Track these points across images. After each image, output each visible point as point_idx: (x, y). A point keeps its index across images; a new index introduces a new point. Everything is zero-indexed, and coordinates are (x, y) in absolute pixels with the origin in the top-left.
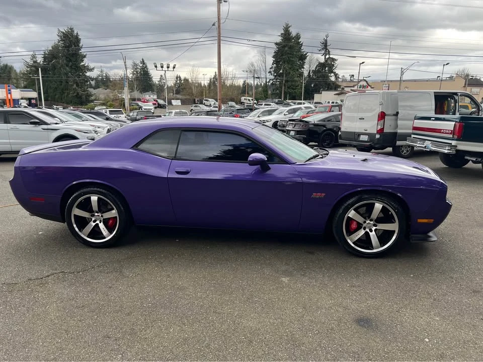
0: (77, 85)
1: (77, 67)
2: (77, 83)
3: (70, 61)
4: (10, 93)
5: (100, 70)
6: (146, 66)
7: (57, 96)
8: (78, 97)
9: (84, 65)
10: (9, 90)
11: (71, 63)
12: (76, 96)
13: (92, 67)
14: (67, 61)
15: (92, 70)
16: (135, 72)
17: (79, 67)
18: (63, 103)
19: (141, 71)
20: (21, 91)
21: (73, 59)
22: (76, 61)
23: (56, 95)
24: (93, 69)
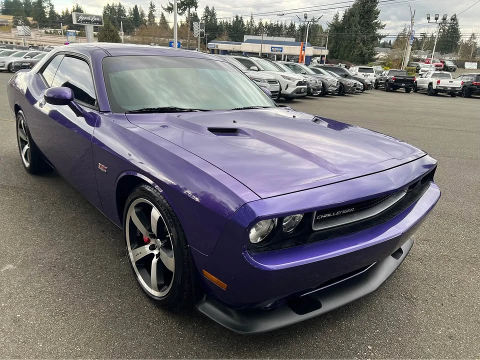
0: (364, 44)
1: (368, 24)
2: (364, 41)
3: (364, 18)
4: (304, 50)
5: (403, 28)
6: (457, 23)
7: (345, 55)
8: (362, 55)
9: (377, 22)
10: (304, 47)
11: (363, 21)
12: (360, 54)
13: (383, 24)
14: (360, 18)
15: (382, 27)
16: (441, 30)
17: (371, 25)
18: (349, 61)
19: (449, 29)
20: (315, 48)
21: (366, 17)
22: (369, 18)
23: (345, 53)
24: (384, 26)
